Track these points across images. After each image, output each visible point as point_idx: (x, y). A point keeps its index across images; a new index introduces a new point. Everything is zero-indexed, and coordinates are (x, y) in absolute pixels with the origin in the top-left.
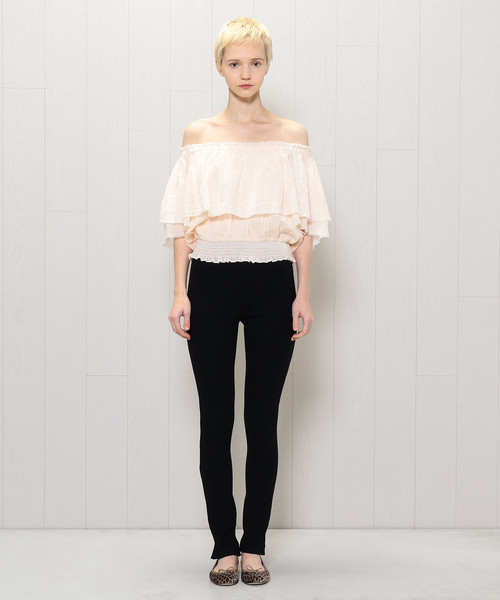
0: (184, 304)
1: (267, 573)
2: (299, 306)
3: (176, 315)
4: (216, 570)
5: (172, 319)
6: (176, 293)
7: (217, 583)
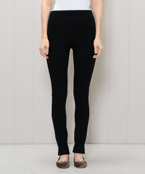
0: (46, 43)
1: (86, 163)
2: (97, 42)
3: (42, 47)
4: (59, 162)
5: (40, 50)
6: (42, 37)
7: (60, 167)
